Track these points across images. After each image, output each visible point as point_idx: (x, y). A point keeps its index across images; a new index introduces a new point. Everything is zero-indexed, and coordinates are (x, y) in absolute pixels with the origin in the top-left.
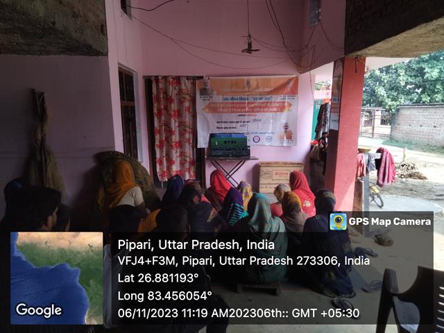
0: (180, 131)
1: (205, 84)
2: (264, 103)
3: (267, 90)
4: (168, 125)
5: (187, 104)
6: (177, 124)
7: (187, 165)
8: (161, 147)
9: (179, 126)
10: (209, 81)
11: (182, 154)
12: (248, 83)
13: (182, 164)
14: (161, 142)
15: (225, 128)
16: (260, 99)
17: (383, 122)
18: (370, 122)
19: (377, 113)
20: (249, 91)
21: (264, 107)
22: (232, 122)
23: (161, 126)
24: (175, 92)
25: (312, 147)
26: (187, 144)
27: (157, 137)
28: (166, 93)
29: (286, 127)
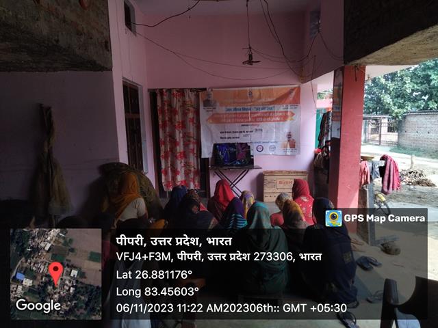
0: (184, 142)
1: (208, 95)
2: (266, 113)
3: (269, 100)
4: (172, 136)
5: (191, 115)
6: (181, 135)
7: (192, 175)
8: (166, 157)
9: (184, 137)
10: (212, 93)
11: (187, 165)
12: (251, 93)
13: (187, 174)
14: (166, 152)
15: (229, 138)
16: (263, 109)
17: (390, 129)
18: (377, 130)
19: (383, 121)
20: (252, 102)
21: (267, 117)
22: (235, 132)
23: (165, 137)
24: (179, 104)
25: (316, 155)
26: (191, 154)
27: (163, 148)
28: (170, 105)
29: (289, 136)
